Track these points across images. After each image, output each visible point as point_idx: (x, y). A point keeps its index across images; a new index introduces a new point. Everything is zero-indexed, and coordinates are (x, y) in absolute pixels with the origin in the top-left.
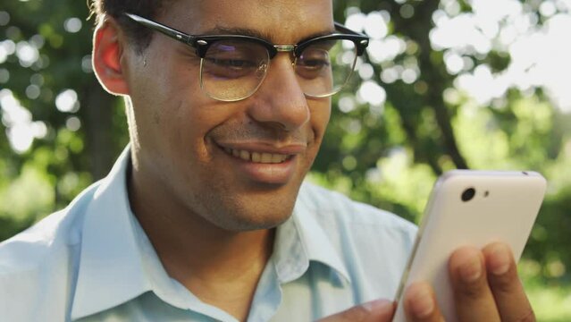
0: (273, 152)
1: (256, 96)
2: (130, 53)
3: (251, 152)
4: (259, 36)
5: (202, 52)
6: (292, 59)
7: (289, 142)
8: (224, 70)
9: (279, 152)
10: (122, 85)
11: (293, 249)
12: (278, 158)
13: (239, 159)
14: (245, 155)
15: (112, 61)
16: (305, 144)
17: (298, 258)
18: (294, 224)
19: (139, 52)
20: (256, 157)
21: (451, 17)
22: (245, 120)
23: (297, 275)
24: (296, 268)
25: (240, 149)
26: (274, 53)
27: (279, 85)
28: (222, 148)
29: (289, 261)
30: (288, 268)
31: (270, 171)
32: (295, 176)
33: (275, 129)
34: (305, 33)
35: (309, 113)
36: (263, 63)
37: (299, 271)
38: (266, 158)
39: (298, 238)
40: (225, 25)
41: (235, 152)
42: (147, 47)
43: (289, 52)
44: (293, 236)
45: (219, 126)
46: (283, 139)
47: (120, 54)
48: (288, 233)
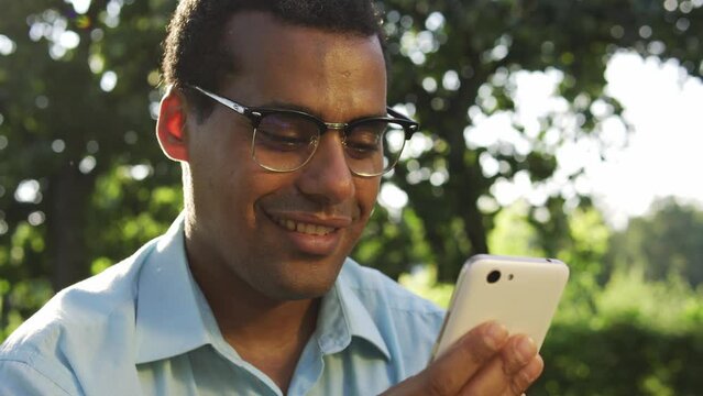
0: (319, 224)
1: (304, 170)
2: (192, 122)
3: (297, 222)
4: (311, 113)
5: (256, 122)
6: (341, 136)
7: (334, 216)
9: (323, 225)
10: (182, 150)
11: (336, 324)
12: (322, 231)
13: (285, 228)
14: (291, 225)
15: (174, 128)
16: (350, 219)
17: (340, 333)
18: (338, 300)
19: (201, 121)
20: (301, 227)
21: (489, 114)
22: (294, 192)
23: (339, 349)
24: (338, 342)
25: (287, 218)
26: (324, 130)
27: (328, 161)
28: (270, 217)
29: (331, 336)
30: (331, 342)
32: (338, 250)
35: (354, 190)
36: (314, 139)
37: (341, 345)
38: (311, 230)
39: (342, 314)
40: (282, 100)
41: (283, 222)
42: (208, 117)
43: (339, 131)
44: (337, 311)
45: (268, 194)
46: (328, 213)
47: (182, 123)
48: (333, 309)
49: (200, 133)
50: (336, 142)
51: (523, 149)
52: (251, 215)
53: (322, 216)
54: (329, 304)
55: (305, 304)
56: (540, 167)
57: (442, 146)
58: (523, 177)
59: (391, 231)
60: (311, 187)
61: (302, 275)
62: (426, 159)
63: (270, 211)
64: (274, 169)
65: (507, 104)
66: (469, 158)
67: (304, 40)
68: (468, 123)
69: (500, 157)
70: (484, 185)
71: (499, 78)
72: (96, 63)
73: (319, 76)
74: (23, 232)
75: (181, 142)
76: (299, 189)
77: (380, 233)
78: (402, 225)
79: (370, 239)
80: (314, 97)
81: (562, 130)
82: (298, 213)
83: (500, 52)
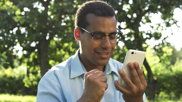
0: (105, 53)
2: (81, 34)
5: (93, 35)
7: (108, 51)
8: (96, 38)
9: (106, 53)
10: (79, 39)
11: (109, 69)
12: (105, 54)
13: (99, 54)
16: (111, 51)
17: (109, 71)
18: (109, 65)
19: (82, 34)
20: (102, 53)
21: (144, 24)
22: (100, 47)
23: (109, 73)
25: (99, 52)
26: (105, 36)
27: (106, 41)
29: (108, 71)
30: (108, 72)
31: (104, 56)
33: (105, 49)
34: (111, 32)
38: (103, 54)
39: (109, 67)
42: (84, 33)
43: (108, 35)
44: (108, 67)
45: (95, 48)
46: (107, 51)
47: (79, 34)
48: (108, 66)
49: (82, 36)
50: (108, 38)
51: (153, 32)
52: (93, 52)
53: (106, 51)
54: (107, 66)
55: (103, 66)
56: (157, 36)
57: (133, 31)
58: (153, 39)
59: (121, 52)
60: (103, 46)
61: (102, 62)
62: (129, 35)
63: (96, 51)
64: (97, 43)
65: (149, 21)
66: (140, 34)
67: (101, 19)
68: (140, 26)
69: (147, 34)
70: (144, 40)
71: (147, 15)
72: (49, 13)
73: (104, 26)
74: (33, 54)
75: (78, 37)
76: (101, 47)
77: (118, 53)
78: (123, 50)
79: (116, 54)
80: (103, 30)
81: (162, 27)
82: (101, 51)
83: (147, 8)
